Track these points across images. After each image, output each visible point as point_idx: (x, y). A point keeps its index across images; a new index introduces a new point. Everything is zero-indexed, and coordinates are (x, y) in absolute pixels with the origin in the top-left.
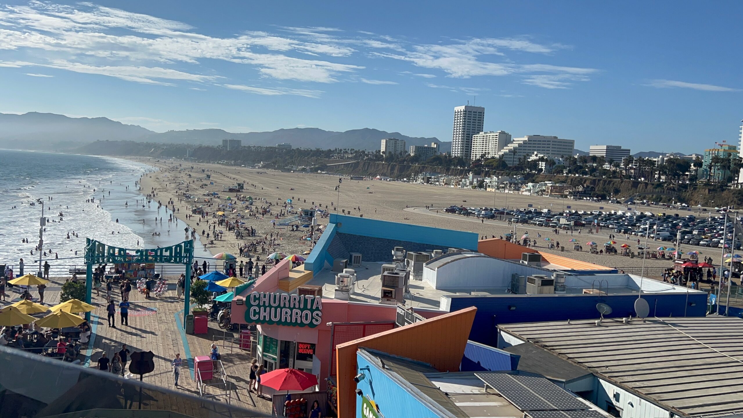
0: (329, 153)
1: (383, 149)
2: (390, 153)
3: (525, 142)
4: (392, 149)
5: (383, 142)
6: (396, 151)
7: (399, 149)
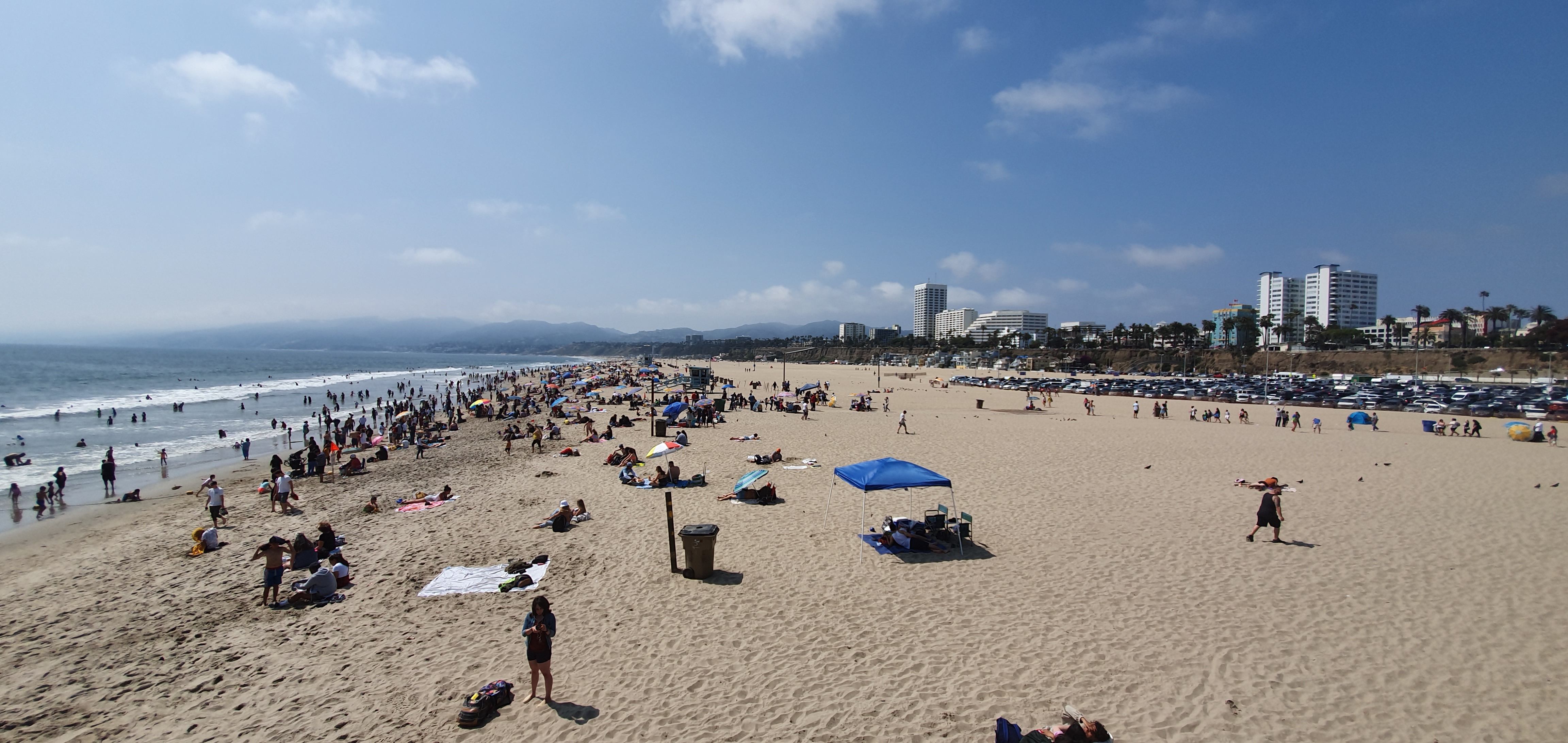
0: (787, 342)
1: (842, 334)
2: (848, 337)
3: (993, 318)
4: (851, 334)
5: (842, 327)
6: (855, 335)
7: (859, 333)
